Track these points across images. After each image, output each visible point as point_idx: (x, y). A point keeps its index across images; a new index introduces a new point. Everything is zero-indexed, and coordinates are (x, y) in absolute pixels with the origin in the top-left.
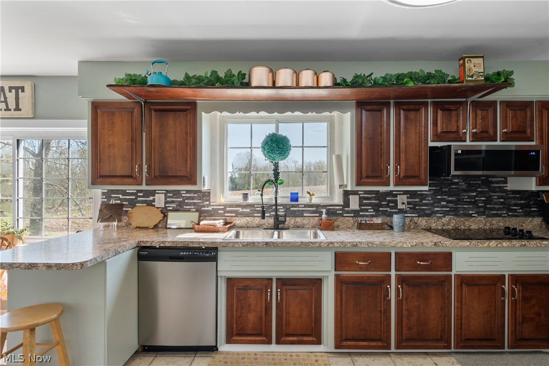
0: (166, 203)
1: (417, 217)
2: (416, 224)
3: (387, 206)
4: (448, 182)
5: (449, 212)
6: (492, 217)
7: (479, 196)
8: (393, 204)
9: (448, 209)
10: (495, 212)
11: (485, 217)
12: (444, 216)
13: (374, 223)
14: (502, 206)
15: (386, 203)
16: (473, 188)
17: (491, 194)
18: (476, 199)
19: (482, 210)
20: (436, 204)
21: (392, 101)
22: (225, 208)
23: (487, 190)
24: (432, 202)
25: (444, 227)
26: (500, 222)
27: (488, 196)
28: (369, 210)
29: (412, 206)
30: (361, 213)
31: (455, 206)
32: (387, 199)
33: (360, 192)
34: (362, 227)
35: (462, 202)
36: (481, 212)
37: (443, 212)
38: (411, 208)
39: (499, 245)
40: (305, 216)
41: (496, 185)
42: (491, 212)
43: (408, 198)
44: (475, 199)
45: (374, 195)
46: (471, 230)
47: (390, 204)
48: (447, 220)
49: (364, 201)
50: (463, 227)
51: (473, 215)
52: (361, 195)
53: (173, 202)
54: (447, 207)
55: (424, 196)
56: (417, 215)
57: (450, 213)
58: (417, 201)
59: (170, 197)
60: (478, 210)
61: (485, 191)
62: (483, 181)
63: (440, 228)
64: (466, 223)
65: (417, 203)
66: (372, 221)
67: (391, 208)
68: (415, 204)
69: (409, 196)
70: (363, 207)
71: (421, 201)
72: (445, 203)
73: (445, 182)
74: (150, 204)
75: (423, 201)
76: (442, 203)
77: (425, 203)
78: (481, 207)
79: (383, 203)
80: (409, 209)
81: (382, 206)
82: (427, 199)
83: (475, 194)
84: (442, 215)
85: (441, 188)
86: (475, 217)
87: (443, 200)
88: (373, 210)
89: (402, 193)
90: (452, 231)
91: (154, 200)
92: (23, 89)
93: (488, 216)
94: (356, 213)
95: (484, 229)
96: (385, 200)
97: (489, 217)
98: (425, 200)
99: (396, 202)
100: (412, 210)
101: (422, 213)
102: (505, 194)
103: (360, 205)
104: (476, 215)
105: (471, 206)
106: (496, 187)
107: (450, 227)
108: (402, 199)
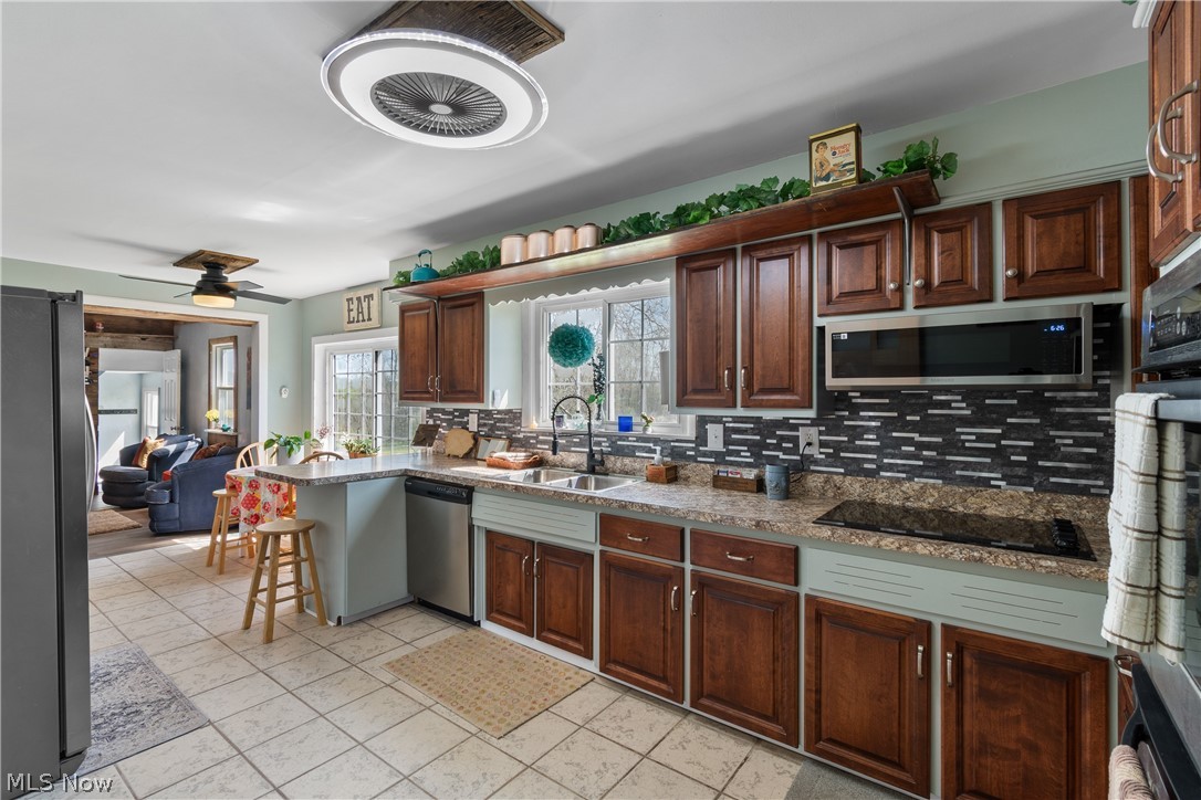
0: (479, 426)
1: (841, 474)
2: (839, 488)
3: (778, 447)
4: (921, 401)
5: (923, 471)
6: (1056, 492)
7: (1012, 436)
8: (791, 445)
9: (921, 463)
10: (1067, 481)
11: (1032, 490)
12: (910, 479)
13: (742, 478)
14: (1089, 466)
15: (775, 441)
16: (994, 416)
17: (1052, 433)
18: (1003, 442)
19: (1020, 471)
20: (889, 451)
21: (739, 247)
22: (537, 437)
23: (1038, 421)
24: (878, 443)
25: (909, 504)
26: (1080, 507)
27: (1041, 437)
28: (742, 454)
29: (831, 451)
30: (727, 458)
31: (938, 458)
32: (778, 433)
33: (724, 419)
34: (719, 483)
35: (958, 449)
36: (1016, 476)
37: (907, 468)
38: (827, 455)
39: (906, 549)
40: (638, 457)
41: (1069, 410)
42: (1052, 480)
43: (821, 433)
44: (998, 443)
45: (752, 426)
46: (985, 519)
47: (784, 445)
48: (916, 487)
49: (733, 436)
50: (960, 509)
51: (993, 482)
52: (727, 425)
53: (485, 425)
54: (917, 458)
55: (858, 430)
56: (842, 470)
57: (926, 473)
58: (843, 442)
59: (483, 418)
60: (1007, 470)
61: (1031, 424)
62: (1022, 399)
63: (897, 503)
64: (971, 500)
65: (843, 445)
66: (738, 473)
67: (786, 451)
68: (838, 447)
69: (823, 428)
70: (731, 447)
71: (851, 441)
72: (913, 449)
73: (913, 401)
74: (465, 427)
75: (857, 442)
76: (903, 448)
77: (861, 446)
78: (1020, 464)
79: (768, 441)
80: (823, 456)
81: (768, 447)
82: (865, 436)
83: (999, 431)
84: (904, 475)
85: (902, 416)
86: (999, 487)
87: (909, 442)
88: (749, 454)
89: (809, 422)
90: (931, 515)
91: (467, 423)
92: (372, 296)
93: (1040, 488)
94: (719, 458)
95: (1026, 521)
96: (773, 436)
97: (1046, 491)
98: (862, 439)
99: (795, 440)
100: (830, 460)
101: (854, 467)
102: (1101, 434)
103: (726, 443)
104: (1002, 483)
105: (988, 460)
106: (1069, 414)
107: (926, 506)
108: (809, 436)
